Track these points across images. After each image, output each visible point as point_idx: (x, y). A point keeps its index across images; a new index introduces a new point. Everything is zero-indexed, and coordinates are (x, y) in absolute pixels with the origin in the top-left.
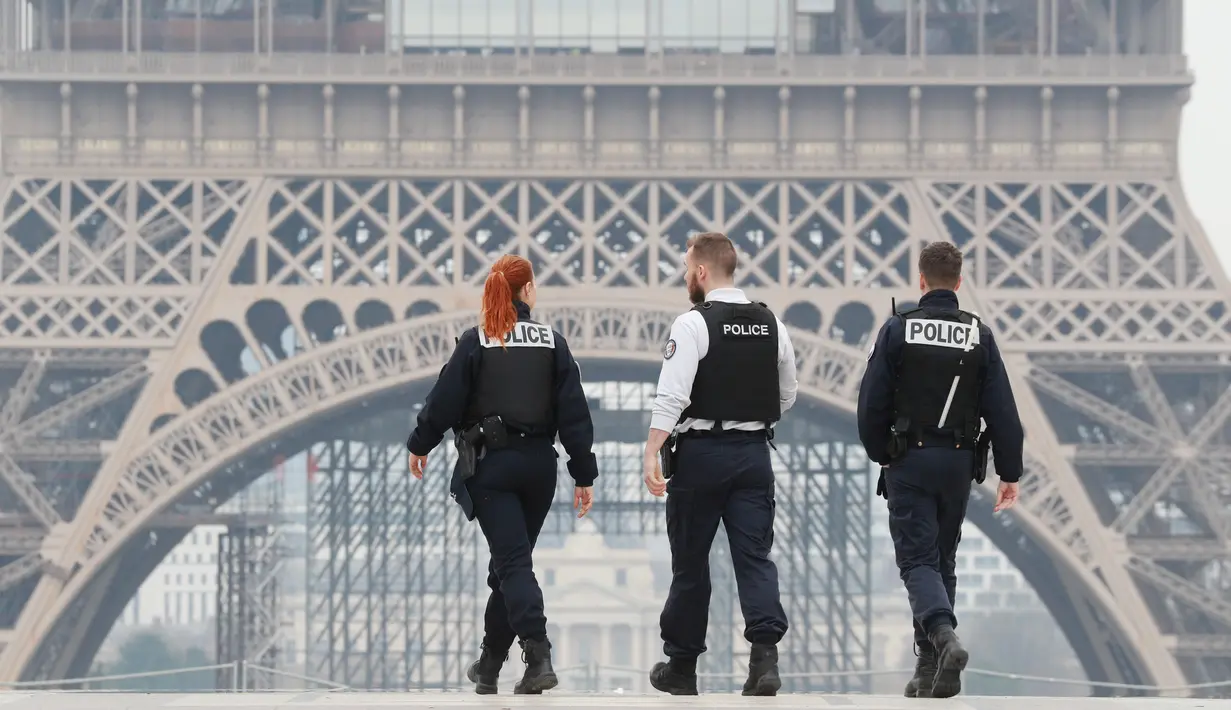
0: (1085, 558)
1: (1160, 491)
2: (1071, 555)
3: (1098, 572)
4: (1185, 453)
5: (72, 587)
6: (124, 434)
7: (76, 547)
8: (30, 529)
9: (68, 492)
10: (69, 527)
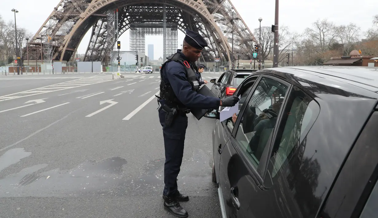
0: (208, 18)
1: (216, 11)
2: (207, 17)
3: (210, 19)
4: (219, 6)
5: (83, 20)
6: (91, 3)
7: (84, 15)
8: (79, 13)
9: (84, 9)
10: (84, 13)
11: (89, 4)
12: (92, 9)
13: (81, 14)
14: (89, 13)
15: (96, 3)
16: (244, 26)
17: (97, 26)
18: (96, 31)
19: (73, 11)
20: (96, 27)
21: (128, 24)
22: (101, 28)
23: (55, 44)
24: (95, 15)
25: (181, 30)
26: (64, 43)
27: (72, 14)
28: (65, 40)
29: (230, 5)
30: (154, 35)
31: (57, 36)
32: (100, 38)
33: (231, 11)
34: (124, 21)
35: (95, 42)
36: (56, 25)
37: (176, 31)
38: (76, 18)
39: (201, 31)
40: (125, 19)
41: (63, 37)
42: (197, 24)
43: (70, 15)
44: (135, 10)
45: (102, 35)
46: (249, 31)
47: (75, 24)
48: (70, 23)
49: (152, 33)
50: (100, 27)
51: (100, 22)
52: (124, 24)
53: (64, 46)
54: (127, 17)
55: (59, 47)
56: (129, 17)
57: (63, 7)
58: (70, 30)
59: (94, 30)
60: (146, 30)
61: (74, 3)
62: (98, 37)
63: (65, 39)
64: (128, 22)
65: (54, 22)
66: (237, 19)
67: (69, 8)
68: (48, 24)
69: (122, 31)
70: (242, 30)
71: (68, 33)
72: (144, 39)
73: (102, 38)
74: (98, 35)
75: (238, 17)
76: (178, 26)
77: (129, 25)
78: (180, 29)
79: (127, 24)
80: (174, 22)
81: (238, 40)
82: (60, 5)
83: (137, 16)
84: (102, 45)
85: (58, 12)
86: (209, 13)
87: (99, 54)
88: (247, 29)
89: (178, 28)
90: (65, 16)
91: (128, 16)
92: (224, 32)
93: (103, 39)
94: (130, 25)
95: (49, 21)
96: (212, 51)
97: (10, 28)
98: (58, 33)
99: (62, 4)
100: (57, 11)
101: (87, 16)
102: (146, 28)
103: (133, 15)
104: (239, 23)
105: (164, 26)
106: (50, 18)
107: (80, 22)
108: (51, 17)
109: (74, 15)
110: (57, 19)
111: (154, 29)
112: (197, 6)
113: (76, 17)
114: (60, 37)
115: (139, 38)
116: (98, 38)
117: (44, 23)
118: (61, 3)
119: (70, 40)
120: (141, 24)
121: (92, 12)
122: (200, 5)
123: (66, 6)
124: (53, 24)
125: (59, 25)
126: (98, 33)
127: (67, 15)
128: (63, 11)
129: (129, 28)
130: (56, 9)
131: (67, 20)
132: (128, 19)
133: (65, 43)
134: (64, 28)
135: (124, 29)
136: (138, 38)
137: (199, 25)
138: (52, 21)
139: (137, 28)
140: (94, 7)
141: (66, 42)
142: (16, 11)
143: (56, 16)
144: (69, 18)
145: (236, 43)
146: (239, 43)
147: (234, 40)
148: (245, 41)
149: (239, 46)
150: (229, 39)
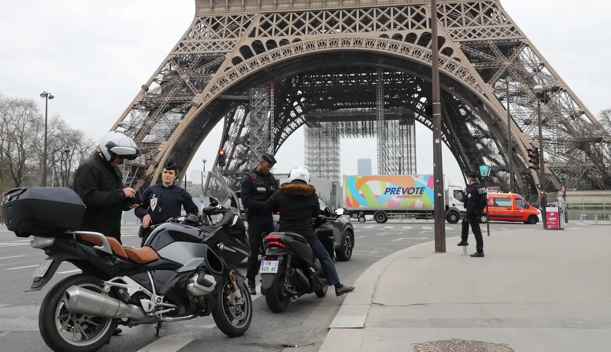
0: (480, 91)
1: (500, 75)
2: (477, 91)
3: (484, 95)
4: (507, 63)
5: (200, 109)
6: (217, 72)
7: (202, 99)
8: (191, 95)
9: (201, 86)
10: (201, 94)
11: (213, 75)
12: (218, 85)
13: (195, 98)
14: (211, 94)
15: (227, 72)
16: (576, 106)
17: (233, 121)
18: (233, 133)
19: (179, 92)
20: (233, 124)
21: (301, 114)
22: (242, 126)
23: (141, 161)
24: (224, 97)
25: (423, 123)
26: (157, 159)
27: (177, 98)
28: (160, 153)
29: (537, 59)
30: (360, 136)
31: (144, 143)
32: (239, 148)
33: (539, 71)
34: (293, 109)
35: (229, 155)
36: (145, 121)
37: (412, 126)
38: (186, 105)
39: (473, 124)
40: (296, 103)
41: (156, 147)
42: (461, 107)
43: (172, 99)
44: (318, 83)
45: (245, 140)
46: (590, 116)
47: (183, 118)
48: (173, 116)
49: (356, 132)
50: (240, 123)
51: (240, 113)
52: (293, 114)
53: (156, 166)
54: (298, 98)
55: (147, 169)
56: (302, 100)
57: (161, 84)
58: (172, 132)
59: (226, 130)
60: (341, 125)
61: (182, 74)
62: (236, 144)
63: (159, 149)
64: (301, 111)
65: (140, 115)
66: (555, 89)
67: (172, 86)
68: (128, 119)
69: (288, 130)
70: (572, 116)
71: (167, 137)
72: (337, 148)
73: (245, 146)
74: (236, 140)
75: (557, 85)
76: (417, 115)
77: (303, 116)
78: (420, 121)
79: (298, 115)
80: (407, 106)
81: (560, 142)
82: (155, 80)
83: (321, 95)
84: (243, 162)
85: (149, 94)
86: (482, 81)
87: (236, 183)
88: (583, 113)
89: (417, 119)
90: (162, 101)
91: (301, 96)
92: (526, 124)
93: (246, 149)
94: (305, 117)
95: (129, 115)
96: (503, 170)
97: (52, 130)
98: (148, 138)
99: (157, 77)
100: (148, 92)
101: (207, 102)
102: (342, 121)
103: (311, 95)
104: (562, 99)
105: (380, 115)
106: (133, 108)
107: (193, 113)
108: (135, 105)
109: (181, 98)
110: (147, 108)
111: (360, 123)
112: (451, 66)
113: (185, 103)
114: (151, 147)
115: (325, 145)
116: (237, 148)
117: (121, 118)
118: (157, 75)
119: (172, 152)
120: (330, 113)
121: (217, 92)
122: (457, 62)
123: (166, 82)
124: (138, 120)
125: (150, 122)
126: (236, 135)
127: (167, 99)
128: (159, 92)
129: (304, 122)
130: (146, 88)
131: (166, 110)
132: (300, 104)
133: (160, 160)
134: (161, 128)
135: (293, 125)
136: (323, 145)
137: (466, 109)
138: (137, 113)
139: (321, 123)
140: (222, 81)
141: (162, 157)
142: (49, 95)
143: (145, 103)
144: (173, 105)
145: (558, 148)
146: (564, 149)
147: (552, 142)
148: (581, 142)
149: (563, 155)
150: (536, 140)
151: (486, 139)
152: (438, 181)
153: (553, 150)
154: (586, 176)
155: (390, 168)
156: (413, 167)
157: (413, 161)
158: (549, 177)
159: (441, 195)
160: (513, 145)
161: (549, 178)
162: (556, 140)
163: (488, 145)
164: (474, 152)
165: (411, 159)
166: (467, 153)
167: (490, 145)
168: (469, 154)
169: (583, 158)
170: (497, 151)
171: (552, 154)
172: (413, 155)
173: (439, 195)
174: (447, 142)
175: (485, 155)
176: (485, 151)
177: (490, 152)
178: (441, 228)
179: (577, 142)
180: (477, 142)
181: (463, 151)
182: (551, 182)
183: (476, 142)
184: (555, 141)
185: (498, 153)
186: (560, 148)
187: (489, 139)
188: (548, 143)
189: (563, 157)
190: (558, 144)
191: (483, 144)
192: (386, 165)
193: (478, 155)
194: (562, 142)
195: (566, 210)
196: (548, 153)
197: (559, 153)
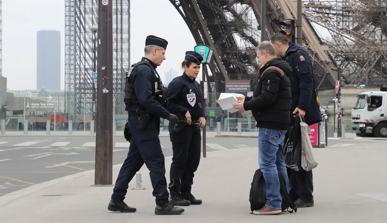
145: (343, 21)
146: (351, 23)
147: (334, 12)
148: (375, 13)
149: (348, 32)
150: (311, 8)
151: (239, 5)
152: (103, 68)
153: (335, 24)
154: (380, 66)
155: (87, 47)
156: (125, 46)
157: (125, 36)
158: (327, 66)
159: (107, 91)
160: (278, 15)
161: (325, 67)
162: (340, 8)
163: (242, 14)
164: (221, 26)
165: (122, 33)
166: (211, 27)
167: (246, 15)
168: (212, 28)
169: (376, 38)
170: (255, 25)
171: (333, 31)
172: (125, 26)
173: (105, 91)
174: (181, 8)
175: (236, 31)
176: (238, 23)
177: (245, 25)
178: (105, 145)
179: (369, 13)
180: (225, 9)
181: (204, 24)
182: (329, 74)
183: (223, 9)
184: (338, 10)
185: (256, 27)
186: (346, 21)
187: (244, 5)
188: (328, 14)
189: (348, 36)
190: (343, 15)
191: (234, 13)
192: (80, 42)
193: (226, 30)
194: (349, 12)
195: (339, 117)
196: (328, 29)
197: (342, 29)
